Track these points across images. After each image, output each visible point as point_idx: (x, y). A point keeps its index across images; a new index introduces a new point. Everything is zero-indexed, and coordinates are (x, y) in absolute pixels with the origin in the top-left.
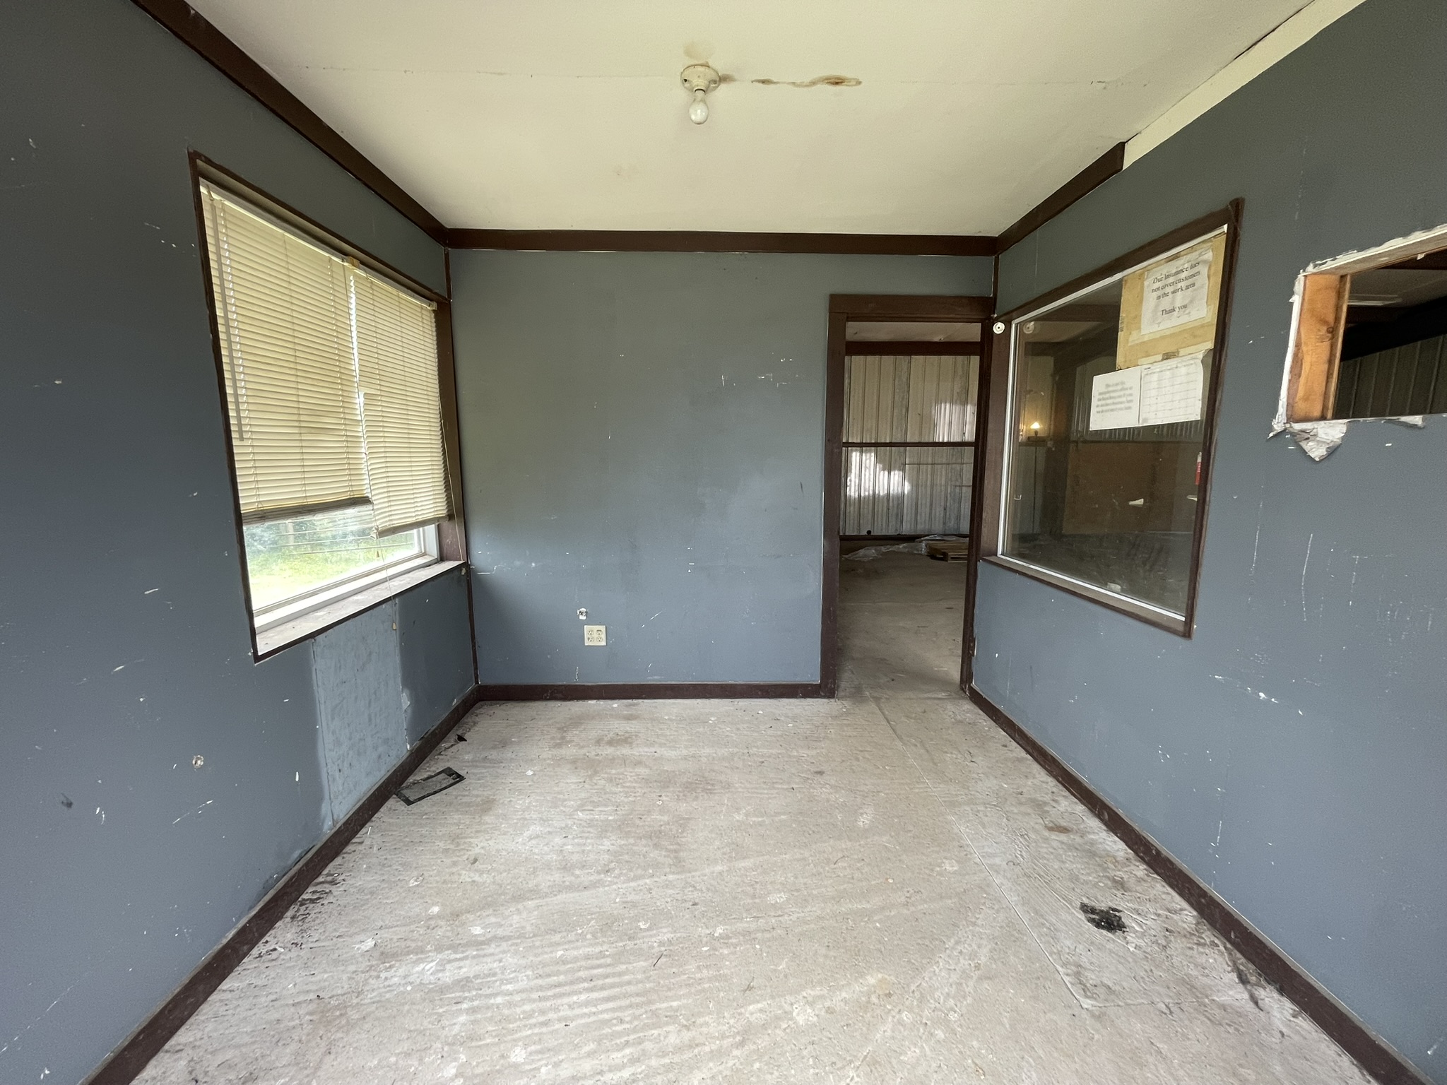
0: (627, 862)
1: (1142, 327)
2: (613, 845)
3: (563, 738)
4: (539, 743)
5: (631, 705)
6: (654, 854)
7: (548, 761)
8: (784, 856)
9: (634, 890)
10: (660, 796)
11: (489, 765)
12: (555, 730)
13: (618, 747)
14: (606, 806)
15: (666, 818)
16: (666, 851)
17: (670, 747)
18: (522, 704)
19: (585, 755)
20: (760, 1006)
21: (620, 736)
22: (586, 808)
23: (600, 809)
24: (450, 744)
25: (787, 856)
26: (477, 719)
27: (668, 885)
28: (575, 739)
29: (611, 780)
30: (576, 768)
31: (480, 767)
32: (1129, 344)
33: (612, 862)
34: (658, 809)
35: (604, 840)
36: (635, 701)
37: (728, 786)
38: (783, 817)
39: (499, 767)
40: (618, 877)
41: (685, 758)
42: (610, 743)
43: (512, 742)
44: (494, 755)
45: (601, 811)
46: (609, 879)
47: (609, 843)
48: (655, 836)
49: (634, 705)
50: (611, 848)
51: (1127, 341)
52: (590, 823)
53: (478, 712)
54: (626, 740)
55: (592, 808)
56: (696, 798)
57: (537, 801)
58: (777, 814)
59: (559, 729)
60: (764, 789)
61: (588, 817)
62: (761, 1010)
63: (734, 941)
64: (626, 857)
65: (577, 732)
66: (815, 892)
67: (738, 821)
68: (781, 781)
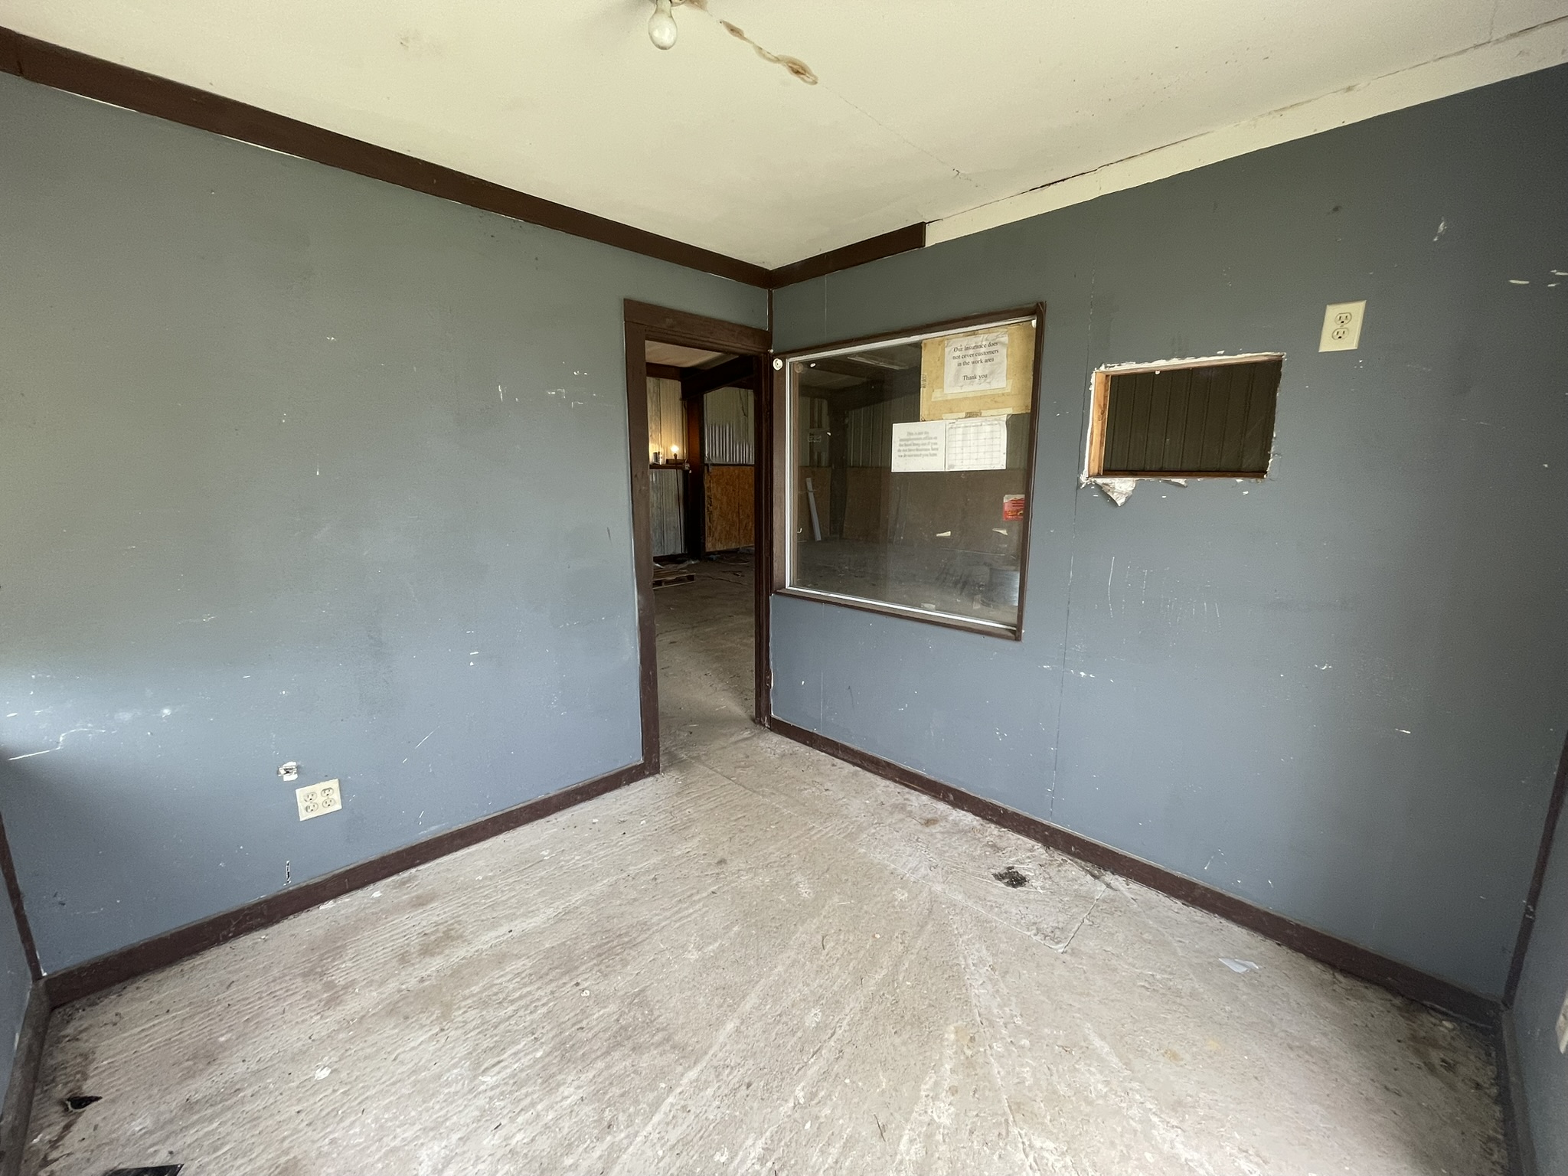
0: (622, 1095)
1: (945, 387)
2: (579, 1087)
3: (330, 986)
4: (288, 1016)
5: (403, 883)
6: (644, 1061)
7: (341, 1036)
8: (776, 970)
9: (668, 1124)
10: (577, 984)
11: (209, 1111)
12: (299, 980)
13: (447, 952)
14: (514, 1043)
15: (612, 1008)
16: (655, 1049)
17: (524, 915)
18: (175, 969)
19: (400, 991)
20: (905, 1138)
21: (432, 933)
22: (486, 1065)
23: (509, 1052)
24: (57, 1129)
25: (780, 968)
26: (84, 1046)
27: (699, 1086)
28: (354, 975)
29: (484, 1004)
30: (406, 1018)
31: (193, 1124)
32: (933, 400)
33: (603, 1111)
34: (591, 1002)
35: (561, 1089)
36: (405, 875)
37: (644, 926)
38: (736, 929)
39: (242, 1102)
40: (630, 1123)
41: (559, 919)
42: (426, 951)
43: (223, 1047)
44: (200, 1087)
45: (515, 1054)
46: (623, 1135)
47: (572, 1089)
48: (621, 1038)
49: (409, 880)
50: (581, 1093)
51: (929, 397)
52: (517, 1082)
53: (69, 1030)
54: (446, 937)
55: (496, 1060)
56: (625, 963)
57: (387, 1108)
58: (727, 928)
59: (305, 975)
60: (687, 908)
61: (503, 1075)
62: (912, 1141)
63: (822, 1094)
64: (616, 1091)
65: (349, 964)
66: (835, 988)
67: (697, 960)
68: (695, 891)
